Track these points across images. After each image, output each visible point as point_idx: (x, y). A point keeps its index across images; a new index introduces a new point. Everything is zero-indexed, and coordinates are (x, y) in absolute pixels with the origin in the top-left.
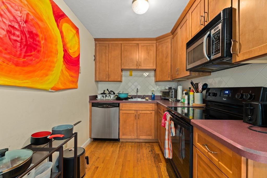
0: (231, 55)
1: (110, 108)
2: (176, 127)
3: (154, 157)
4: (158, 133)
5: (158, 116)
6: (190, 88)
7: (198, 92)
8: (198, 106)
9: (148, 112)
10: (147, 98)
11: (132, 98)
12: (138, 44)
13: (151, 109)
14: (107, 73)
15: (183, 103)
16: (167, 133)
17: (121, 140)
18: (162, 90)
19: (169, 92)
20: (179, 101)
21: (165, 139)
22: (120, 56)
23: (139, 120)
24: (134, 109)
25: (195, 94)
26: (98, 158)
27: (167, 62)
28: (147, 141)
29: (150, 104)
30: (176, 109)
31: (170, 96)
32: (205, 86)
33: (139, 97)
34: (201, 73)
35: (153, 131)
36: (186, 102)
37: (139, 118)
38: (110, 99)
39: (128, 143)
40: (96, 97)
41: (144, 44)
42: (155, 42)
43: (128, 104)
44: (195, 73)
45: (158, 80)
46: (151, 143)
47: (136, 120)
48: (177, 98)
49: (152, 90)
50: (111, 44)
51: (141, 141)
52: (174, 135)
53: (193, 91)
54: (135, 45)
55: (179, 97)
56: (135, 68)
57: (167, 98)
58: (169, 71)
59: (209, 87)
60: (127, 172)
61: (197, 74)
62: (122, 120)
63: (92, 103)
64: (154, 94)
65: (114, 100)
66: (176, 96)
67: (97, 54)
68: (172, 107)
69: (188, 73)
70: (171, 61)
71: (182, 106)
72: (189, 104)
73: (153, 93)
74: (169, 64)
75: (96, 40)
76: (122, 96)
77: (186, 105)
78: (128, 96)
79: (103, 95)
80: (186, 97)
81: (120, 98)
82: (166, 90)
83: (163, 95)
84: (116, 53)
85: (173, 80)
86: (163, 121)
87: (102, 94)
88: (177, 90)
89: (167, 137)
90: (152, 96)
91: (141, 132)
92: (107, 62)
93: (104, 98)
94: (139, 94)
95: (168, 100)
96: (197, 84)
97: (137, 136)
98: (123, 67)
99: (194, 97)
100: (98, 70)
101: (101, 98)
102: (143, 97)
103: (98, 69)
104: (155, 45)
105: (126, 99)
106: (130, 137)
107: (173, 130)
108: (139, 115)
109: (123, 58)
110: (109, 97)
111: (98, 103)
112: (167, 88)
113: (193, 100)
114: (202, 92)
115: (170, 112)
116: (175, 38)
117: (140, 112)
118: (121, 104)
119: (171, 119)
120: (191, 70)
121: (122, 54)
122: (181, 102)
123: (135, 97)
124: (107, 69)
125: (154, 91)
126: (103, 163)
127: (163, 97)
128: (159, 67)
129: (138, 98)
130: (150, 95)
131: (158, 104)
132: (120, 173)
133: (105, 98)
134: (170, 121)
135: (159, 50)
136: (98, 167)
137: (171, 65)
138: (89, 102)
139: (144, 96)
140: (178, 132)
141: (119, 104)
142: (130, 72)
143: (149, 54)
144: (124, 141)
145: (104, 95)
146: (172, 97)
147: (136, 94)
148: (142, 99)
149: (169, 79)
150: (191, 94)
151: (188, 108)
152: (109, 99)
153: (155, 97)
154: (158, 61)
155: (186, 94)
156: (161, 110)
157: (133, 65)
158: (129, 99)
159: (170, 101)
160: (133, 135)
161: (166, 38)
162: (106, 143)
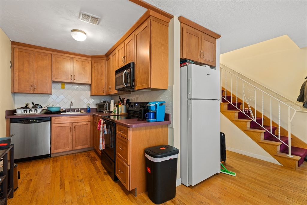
0: (134, 86)
1: (39, 122)
2: (107, 128)
3: (91, 159)
4: (93, 141)
5: (94, 127)
6: (119, 102)
7: (123, 105)
8: (123, 114)
9: (84, 123)
10: (82, 111)
11: (65, 111)
12: (72, 58)
13: (87, 121)
14: (31, 84)
15: (115, 113)
16: (101, 133)
17: (52, 156)
18: (97, 103)
19: (103, 105)
20: (112, 112)
21: (100, 137)
22: (50, 67)
23: (75, 132)
24: (68, 122)
25: (122, 106)
26: (28, 174)
27: (102, 79)
28: (82, 150)
29: (86, 116)
30: (109, 117)
31: (105, 108)
32: (128, 101)
33: (74, 110)
34: (125, 92)
35: (89, 140)
36: (116, 113)
37: (75, 130)
38: (37, 113)
39: (62, 156)
40: (15, 111)
41: (79, 59)
42: (90, 59)
43: (62, 117)
44: (121, 91)
45: (93, 94)
46: (87, 152)
47: (71, 132)
48: (110, 110)
49: (88, 103)
50: (38, 52)
51: (77, 151)
52: (106, 133)
53: (121, 104)
54: (69, 58)
55: (112, 109)
56: (69, 81)
57: (102, 110)
58: (104, 87)
59: (130, 101)
60: (66, 173)
61: (122, 92)
62: (54, 134)
63: (10, 119)
64: (90, 107)
65: (42, 114)
66: (109, 108)
67: (15, 60)
68: (107, 116)
69: (116, 92)
70: (105, 79)
71: (114, 115)
72: (118, 113)
73: (88, 106)
74: (104, 81)
75: (13, 43)
76: (53, 110)
77: (117, 114)
78: (61, 110)
79: (25, 109)
80: (117, 109)
81: (51, 112)
82: (101, 103)
83: (98, 108)
84: (45, 62)
85: (107, 95)
86: (98, 126)
87: (23, 108)
88: (110, 103)
89: (101, 136)
90: (87, 109)
91: (77, 143)
92: (32, 71)
93: (27, 112)
94: (73, 107)
95: (103, 112)
96: (123, 99)
97: (72, 148)
98: (54, 79)
99: (121, 109)
100: (17, 80)
101: (23, 112)
102: (78, 111)
103: (16, 78)
104: (90, 62)
105: (59, 112)
106: (64, 150)
107: (106, 130)
108: (74, 127)
109: (54, 70)
110: (36, 111)
111: (21, 118)
112: (102, 101)
113: (120, 110)
114: (126, 105)
115: (103, 119)
116: (108, 61)
117: (76, 124)
118: (53, 118)
119: (104, 123)
120: (118, 90)
121: (53, 65)
122: (114, 113)
123: (69, 110)
124: (32, 80)
125: (89, 104)
126: (37, 175)
127: (98, 109)
128: (94, 83)
129: (72, 111)
130: (86, 108)
131: (93, 115)
132: (59, 176)
133: (29, 112)
134: (104, 124)
135: (94, 67)
136: (32, 179)
137: (105, 83)
138: (6, 118)
139: (79, 109)
140: (109, 130)
141: (51, 118)
142: (62, 84)
143: (84, 69)
144: (56, 156)
145: (28, 110)
146: (107, 110)
147: (69, 108)
148: (76, 112)
149: (104, 94)
150: (120, 106)
151: (118, 116)
152: (35, 114)
153: (91, 110)
154: (93, 77)
155: (117, 106)
156: (96, 120)
157: (67, 78)
158: (62, 112)
159: (105, 112)
160: (68, 147)
161: (101, 59)
162: (32, 162)
